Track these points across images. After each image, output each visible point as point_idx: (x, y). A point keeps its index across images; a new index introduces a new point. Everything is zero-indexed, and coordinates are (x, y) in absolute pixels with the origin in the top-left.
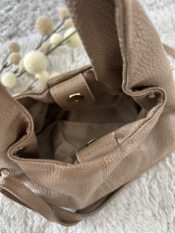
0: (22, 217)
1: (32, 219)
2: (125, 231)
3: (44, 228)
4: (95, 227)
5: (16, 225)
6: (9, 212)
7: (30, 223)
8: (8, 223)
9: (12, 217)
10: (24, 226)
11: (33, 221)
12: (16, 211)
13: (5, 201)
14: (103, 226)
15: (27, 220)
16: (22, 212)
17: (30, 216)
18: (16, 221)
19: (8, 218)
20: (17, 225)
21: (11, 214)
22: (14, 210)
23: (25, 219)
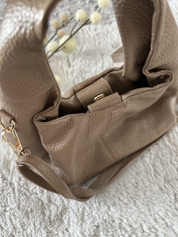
0: (39, 209)
1: (49, 209)
2: (136, 207)
3: (62, 216)
4: (109, 207)
5: (34, 216)
6: (26, 206)
7: (47, 213)
8: (26, 217)
9: (29, 210)
10: (42, 216)
11: (50, 211)
13: (21, 197)
14: (116, 205)
15: (44, 210)
16: (38, 203)
17: (46, 207)
18: (34, 213)
19: (26, 212)
20: (35, 216)
21: (28, 207)
22: (31, 204)
23: (42, 210)
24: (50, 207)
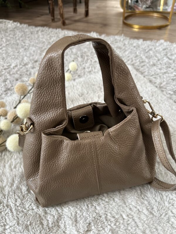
0: (37, 221)
1: (46, 219)
2: (115, 202)
4: (95, 207)
5: (33, 228)
6: (25, 220)
7: (45, 223)
8: (26, 230)
9: (29, 223)
10: (41, 226)
11: (47, 221)
12: (31, 218)
14: (100, 204)
15: (42, 221)
16: (36, 216)
17: (44, 218)
18: (33, 225)
19: (25, 226)
20: (35, 227)
21: (28, 221)
23: (40, 221)
24: (47, 217)
